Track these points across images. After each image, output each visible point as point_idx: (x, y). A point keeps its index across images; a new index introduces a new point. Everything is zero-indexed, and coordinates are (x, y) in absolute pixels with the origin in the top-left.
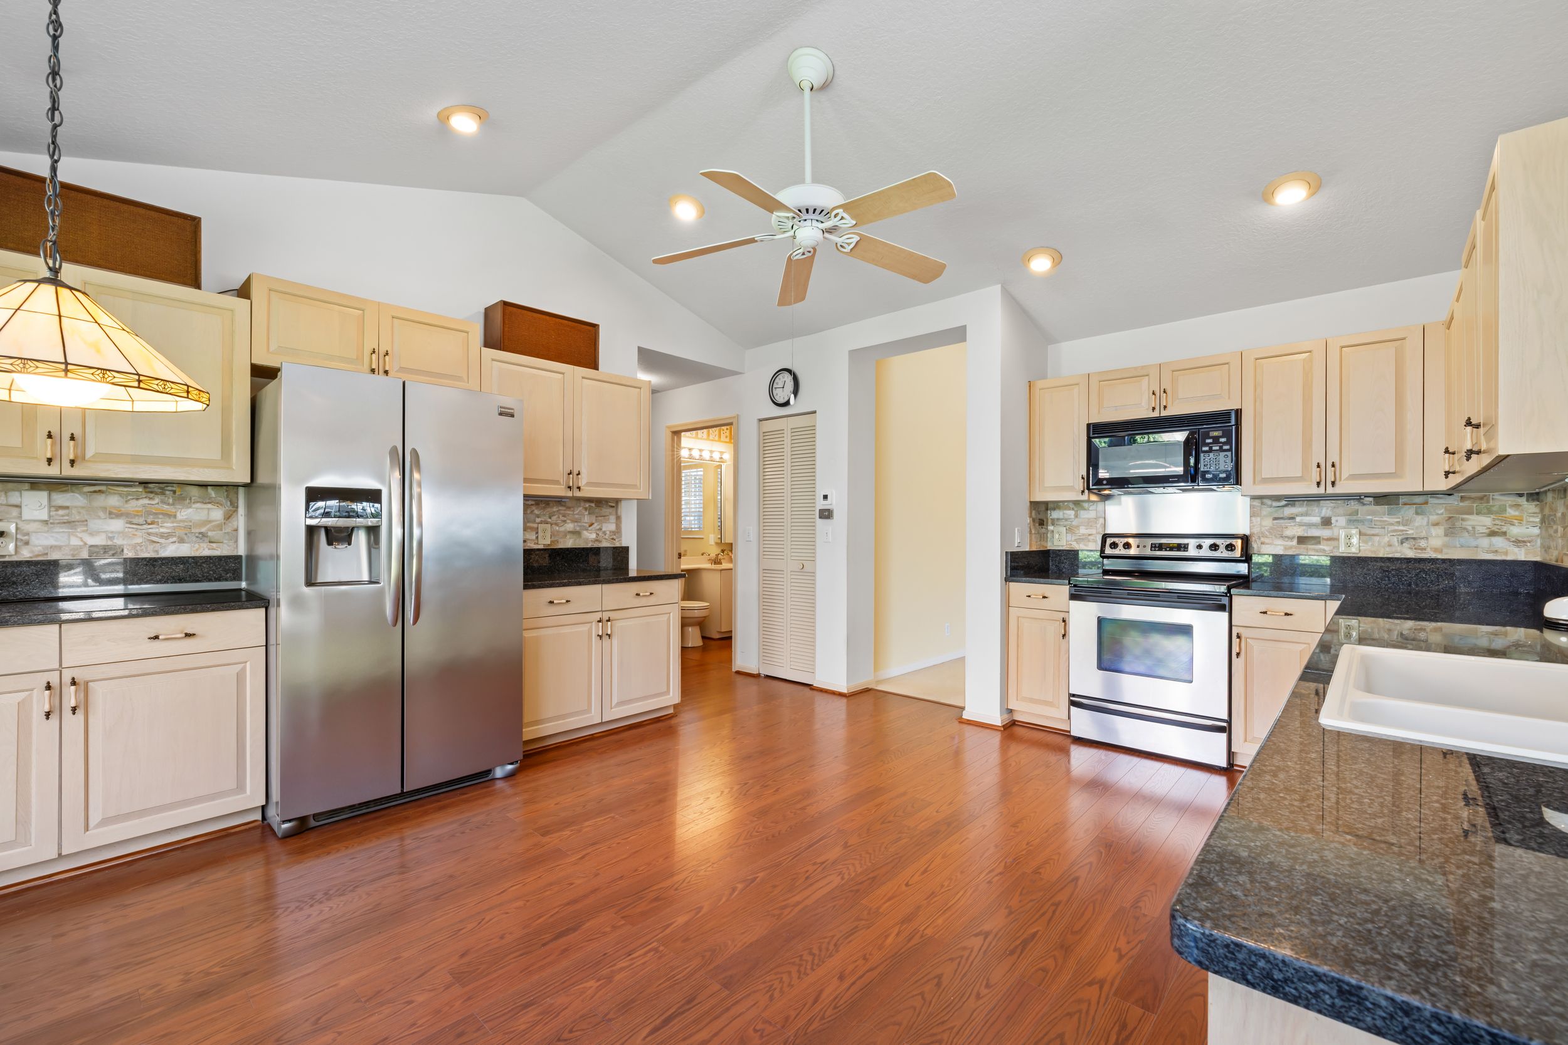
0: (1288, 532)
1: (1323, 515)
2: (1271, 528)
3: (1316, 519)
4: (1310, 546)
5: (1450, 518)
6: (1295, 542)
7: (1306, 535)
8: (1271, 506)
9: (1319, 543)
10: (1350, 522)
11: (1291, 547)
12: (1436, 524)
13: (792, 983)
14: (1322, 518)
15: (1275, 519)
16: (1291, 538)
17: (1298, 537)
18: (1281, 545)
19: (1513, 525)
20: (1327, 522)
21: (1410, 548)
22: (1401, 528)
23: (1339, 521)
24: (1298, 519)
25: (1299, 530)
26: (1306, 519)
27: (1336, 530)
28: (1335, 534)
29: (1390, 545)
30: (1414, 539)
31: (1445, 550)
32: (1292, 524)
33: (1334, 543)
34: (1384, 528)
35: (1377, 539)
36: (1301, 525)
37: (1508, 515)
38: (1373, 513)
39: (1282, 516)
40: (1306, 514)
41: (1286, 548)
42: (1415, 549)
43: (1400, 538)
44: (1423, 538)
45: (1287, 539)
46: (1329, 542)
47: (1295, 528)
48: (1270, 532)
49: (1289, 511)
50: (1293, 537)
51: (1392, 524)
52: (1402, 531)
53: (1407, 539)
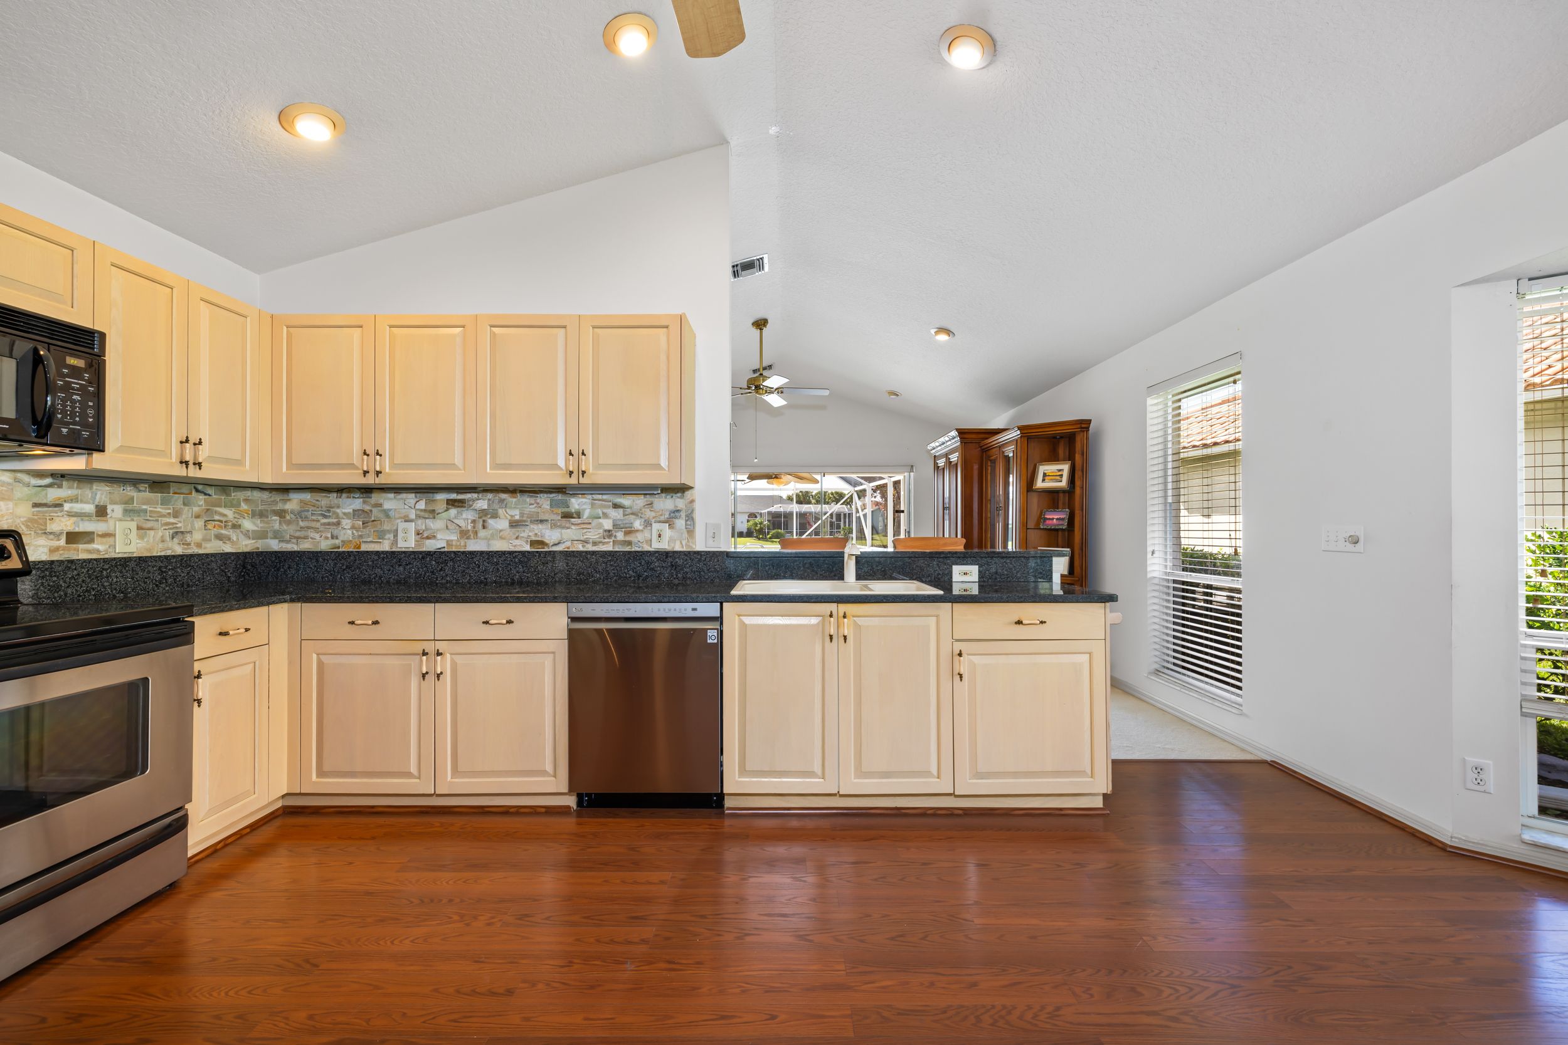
0: (54, 527)
1: (96, 503)
2: (30, 520)
3: (90, 508)
4: (81, 546)
5: (208, 510)
6: (62, 542)
7: (77, 530)
8: (28, 485)
9: (92, 541)
10: (126, 511)
11: (57, 549)
12: (198, 517)
13: (1026, 1008)
14: (97, 506)
15: (35, 505)
16: (57, 536)
17: (68, 533)
18: (43, 546)
19: (244, 518)
20: (101, 512)
21: (179, 544)
22: (172, 520)
23: (115, 510)
24: (67, 507)
25: (69, 523)
26: (78, 507)
27: (111, 522)
28: (111, 530)
29: (163, 541)
30: (182, 533)
31: (204, 545)
32: (59, 514)
33: (110, 540)
34: (157, 521)
35: (152, 533)
36: (71, 514)
37: (241, 509)
38: (148, 502)
39: (44, 501)
40: (74, 500)
41: (52, 550)
42: (183, 544)
43: (171, 531)
44: (189, 532)
45: (52, 537)
46: (104, 540)
47: (62, 519)
48: (27, 526)
49: (53, 494)
50: (61, 533)
51: (164, 516)
52: (173, 524)
53: (177, 533)
